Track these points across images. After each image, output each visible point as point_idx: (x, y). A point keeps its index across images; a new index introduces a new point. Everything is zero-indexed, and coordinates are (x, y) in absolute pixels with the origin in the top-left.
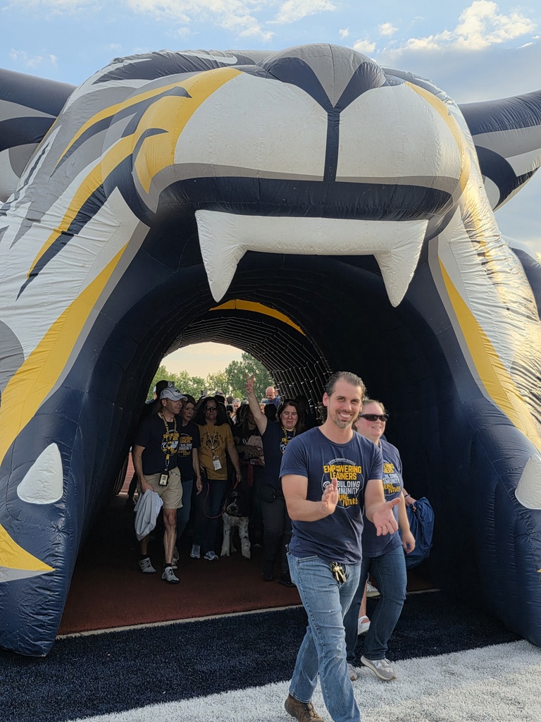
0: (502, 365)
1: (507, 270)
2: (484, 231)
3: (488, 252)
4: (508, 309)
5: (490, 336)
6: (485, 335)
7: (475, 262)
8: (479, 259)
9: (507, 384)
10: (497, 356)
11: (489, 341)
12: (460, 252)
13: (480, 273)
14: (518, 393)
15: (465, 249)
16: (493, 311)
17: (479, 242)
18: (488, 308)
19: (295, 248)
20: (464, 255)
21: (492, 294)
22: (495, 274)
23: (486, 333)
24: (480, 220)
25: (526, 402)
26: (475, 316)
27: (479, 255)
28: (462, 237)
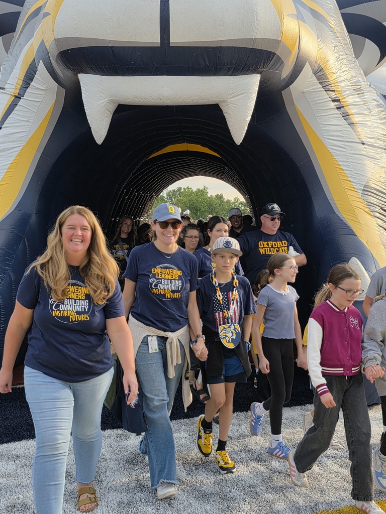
0: (354, 188)
1: (366, 113)
2: (340, 82)
3: (344, 98)
4: (363, 144)
5: (344, 165)
6: (339, 165)
7: (329, 107)
8: (333, 105)
9: (357, 202)
10: (350, 181)
11: (343, 170)
12: (314, 100)
13: (335, 116)
14: (367, 210)
15: (318, 97)
16: (347, 146)
17: (334, 91)
18: (343, 143)
19: (149, 101)
20: (318, 102)
21: (346, 132)
22: (350, 116)
23: (340, 163)
24: (334, 73)
25: (375, 216)
26: (330, 150)
27: (333, 101)
28: (316, 87)
